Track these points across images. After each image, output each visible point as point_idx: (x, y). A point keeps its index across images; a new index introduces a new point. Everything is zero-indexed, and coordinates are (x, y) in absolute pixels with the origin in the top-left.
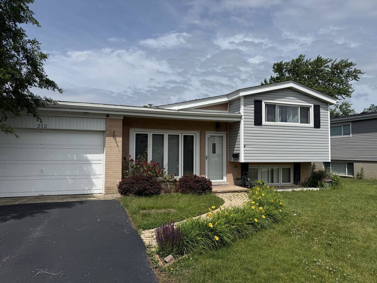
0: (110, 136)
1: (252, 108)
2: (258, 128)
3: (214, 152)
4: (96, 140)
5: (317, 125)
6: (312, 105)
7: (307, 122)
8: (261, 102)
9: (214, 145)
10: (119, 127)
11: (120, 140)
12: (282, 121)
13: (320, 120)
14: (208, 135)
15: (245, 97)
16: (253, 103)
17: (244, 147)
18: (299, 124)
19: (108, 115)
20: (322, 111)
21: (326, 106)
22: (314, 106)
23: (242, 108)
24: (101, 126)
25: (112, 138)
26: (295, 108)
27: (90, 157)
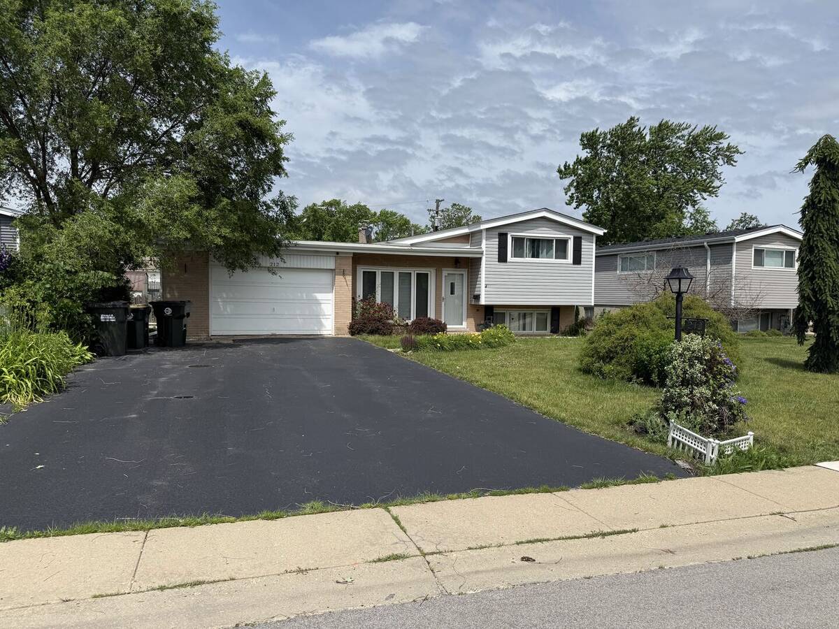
0: (340, 275)
1: (495, 242)
2: (502, 265)
3: (452, 292)
4: (325, 278)
5: (577, 260)
6: (572, 237)
7: (565, 257)
8: (506, 234)
9: (452, 285)
10: (348, 266)
11: (349, 278)
12: (533, 257)
13: (581, 255)
14: (445, 272)
15: (488, 230)
16: (497, 236)
17: (486, 287)
18: (553, 260)
19: (338, 253)
20: (584, 243)
21: (590, 238)
22: (575, 238)
23: (484, 242)
24: (330, 263)
25: (342, 277)
26: (549, 241)
27: (319, 296)
